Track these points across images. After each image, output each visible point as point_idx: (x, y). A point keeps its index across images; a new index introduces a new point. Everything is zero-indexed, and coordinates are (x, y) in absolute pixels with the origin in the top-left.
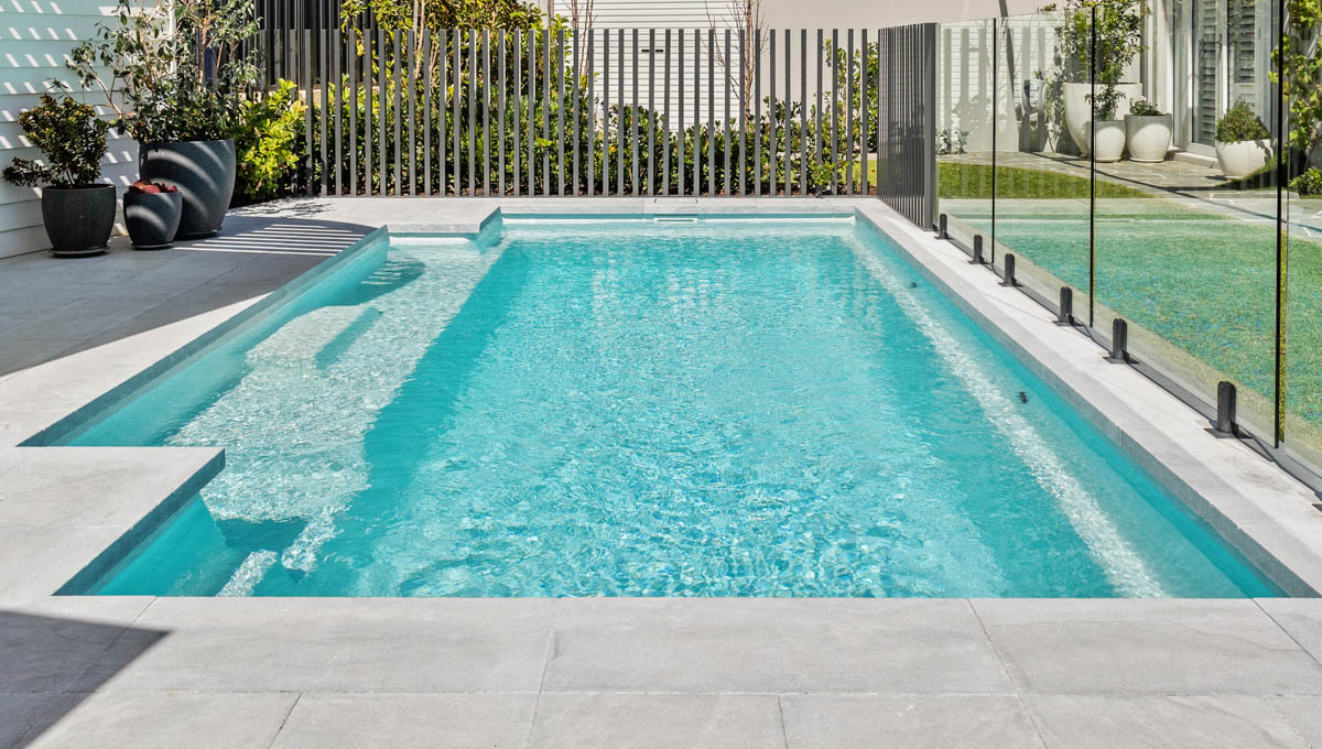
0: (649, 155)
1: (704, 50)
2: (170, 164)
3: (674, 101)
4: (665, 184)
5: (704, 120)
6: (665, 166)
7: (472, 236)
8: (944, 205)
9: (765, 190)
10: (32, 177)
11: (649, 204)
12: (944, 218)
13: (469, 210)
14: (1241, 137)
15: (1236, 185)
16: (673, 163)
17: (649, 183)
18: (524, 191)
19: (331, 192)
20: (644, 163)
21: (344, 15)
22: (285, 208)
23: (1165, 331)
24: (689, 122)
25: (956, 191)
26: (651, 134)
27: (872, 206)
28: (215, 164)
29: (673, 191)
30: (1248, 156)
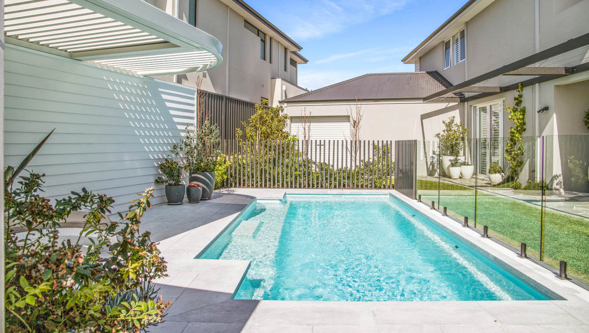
0: (328, 177)
1: (345, 147)
2: (198, 177)
3: (336, 160)
4: (333, 185)
5: (344, 166)
6: (333, 180)
7: (281, 200)
8: (419, 192)
9: (362, 187)
10: (162, 182)
11: (329, 191)
12: (420, 196)
13: (279, 193)
14: (495, 172)
15: (494, 186)
16: (335, 179)
17: (328, 184)
18: (291, 187)
19: (235, 186)
20: (326, 179)
21: (237, 135)
22: (224, 191)
23: (494, 229)
24: (340, 167)
25: (422, 188)
26: (329, 171)
27: (394, 192)
28: (210, 178)
29: (335, 187)
30: (497, 178)
